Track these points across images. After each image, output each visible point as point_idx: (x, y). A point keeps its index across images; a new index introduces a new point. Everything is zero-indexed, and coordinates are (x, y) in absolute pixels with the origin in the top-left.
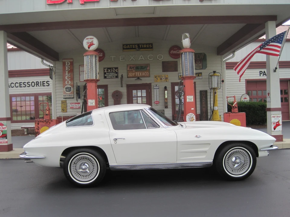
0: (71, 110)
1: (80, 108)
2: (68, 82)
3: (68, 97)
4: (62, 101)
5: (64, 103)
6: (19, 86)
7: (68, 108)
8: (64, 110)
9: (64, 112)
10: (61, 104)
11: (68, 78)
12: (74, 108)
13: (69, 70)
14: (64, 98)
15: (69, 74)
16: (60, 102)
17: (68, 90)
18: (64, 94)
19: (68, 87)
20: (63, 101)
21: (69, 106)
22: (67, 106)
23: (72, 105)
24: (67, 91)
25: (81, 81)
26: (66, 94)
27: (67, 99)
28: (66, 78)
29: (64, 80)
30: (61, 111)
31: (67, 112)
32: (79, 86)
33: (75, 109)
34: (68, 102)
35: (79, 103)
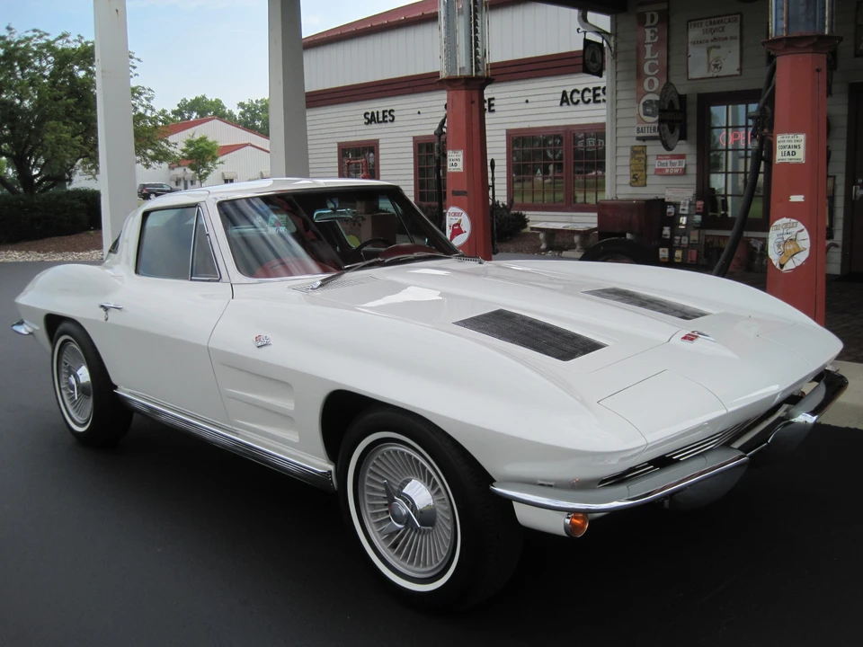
0: (658, 179)
1: (684, 172)
2: (651, 82)
3: (649, 134)
4: (632, 148)
5: (638, 154)
6: (592, 98)
7: (650, 171)
8: (637, 179)
9: (636, 184)
10: (629, 158)
11: (652, 68)
12: (667, 171)
13: (656, 40)
14: (639, 139)
15: (656, 56)
16: (628, 152)
17: (649, 110)
18: (638, 123)
19: (651, 101)
20: (636, 149)
21: (654, 164)
22: (646, 166)
23: (663, 161)
24: (646, 114)
25: (692, 79)
26: (646, 125)
27: (647, 143)
28: (646, 69)
29: (640, 76)
30: (628, 180)
31: (645, 185)
32: (686, 95)
33: (669, 175)
34: (650, 151)
35: (682, 157)
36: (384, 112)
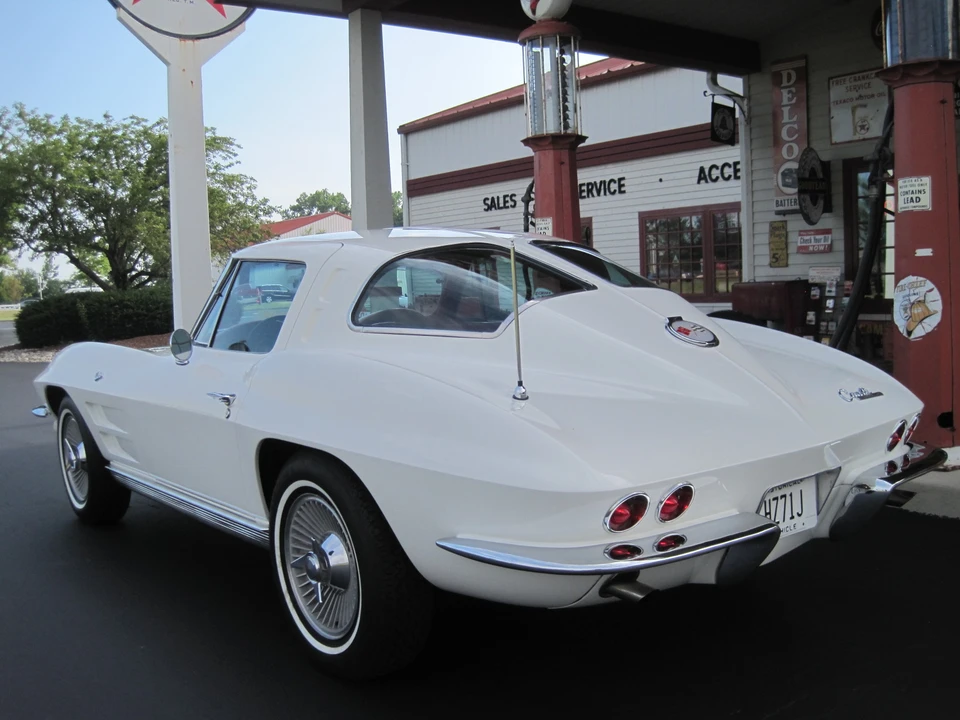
0: (801, 258)
1: (830, 249)
2: (790, 149)
3: (790, 208)
4: (771, 223)
5: (778, 231)
7: (792, 249)
8: (777, 259)
9: (776, 264)
10: (767, 236)
11: (790, 133)
12: (811, 249)
13: (794, 101)
14: (778, 213)
15: (795, 119)
16: (766, 228)
17: (788, 181)
18: (777, 196)
19: (790, 170)
20: (775, 225)
21: (796, 241)
22: (787, 244)
23: (807, 238)
24: (785, 185)
25: (836, 144)
26: (786, 197)
27: (787, 217)
28: (784, 135)
29: (777, 142)
30: (767, 260)
31: (787, 265)
32: (829, 162)
33: (813, 253)
34: (791, 226)
35: (827, 231)
36: (505, 197)
